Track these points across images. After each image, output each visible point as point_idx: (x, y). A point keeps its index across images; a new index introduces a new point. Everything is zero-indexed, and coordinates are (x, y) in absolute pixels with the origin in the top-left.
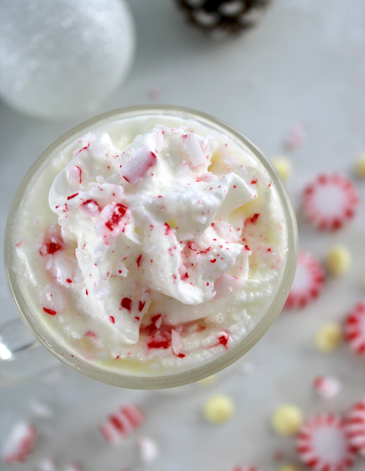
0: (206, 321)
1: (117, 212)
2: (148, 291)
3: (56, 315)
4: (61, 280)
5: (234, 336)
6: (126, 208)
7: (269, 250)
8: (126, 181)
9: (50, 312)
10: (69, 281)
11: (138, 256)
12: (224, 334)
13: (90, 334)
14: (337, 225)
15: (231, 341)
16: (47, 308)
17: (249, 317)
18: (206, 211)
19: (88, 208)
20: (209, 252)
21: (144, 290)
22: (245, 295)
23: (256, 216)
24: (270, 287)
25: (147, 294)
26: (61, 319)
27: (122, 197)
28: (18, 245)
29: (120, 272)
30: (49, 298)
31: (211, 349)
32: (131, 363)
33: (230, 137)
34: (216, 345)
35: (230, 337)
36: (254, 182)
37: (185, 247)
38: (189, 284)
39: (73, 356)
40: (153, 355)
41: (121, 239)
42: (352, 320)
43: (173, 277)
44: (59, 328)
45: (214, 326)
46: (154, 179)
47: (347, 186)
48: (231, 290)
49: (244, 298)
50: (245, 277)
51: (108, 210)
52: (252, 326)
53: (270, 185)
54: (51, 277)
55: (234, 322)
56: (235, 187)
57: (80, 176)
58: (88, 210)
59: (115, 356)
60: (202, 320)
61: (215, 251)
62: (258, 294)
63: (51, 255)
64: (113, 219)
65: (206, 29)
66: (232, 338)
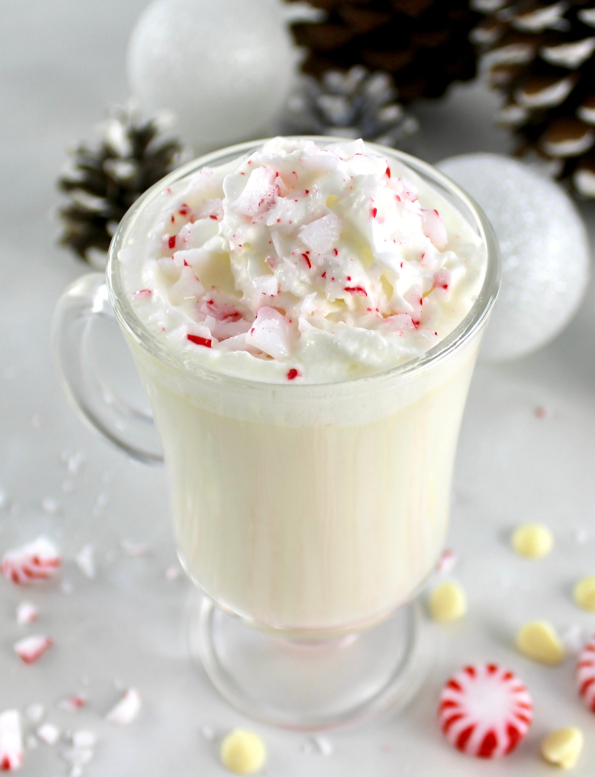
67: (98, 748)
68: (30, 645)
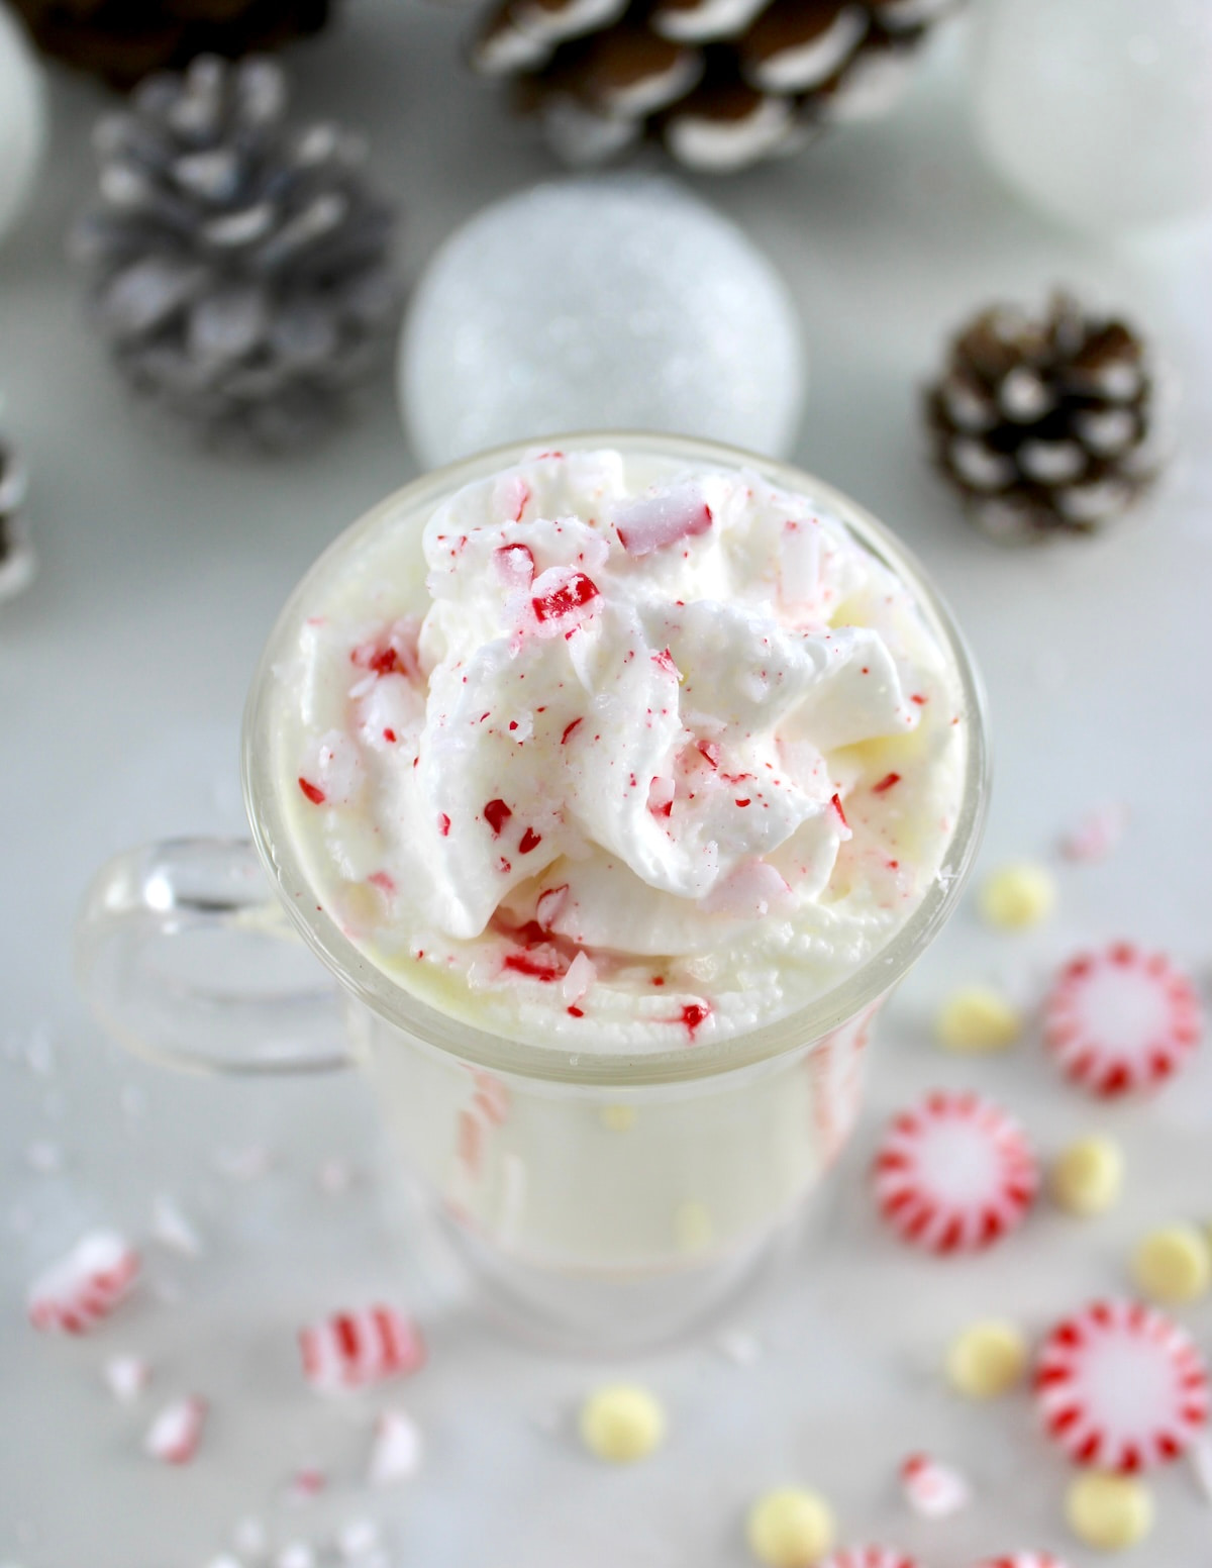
0: (673, 968)
1: (572, 590)
2: (563, 816)
3: (322, 804)
4: (372, 735)
5: (724, 1018)
6: (597, 592)
7: (894, 864)
8: (620, 542)
9: (311, 792)
10: (390, 736)
11: (572, 719)
12: (702, 1004)
13: (381, 879)
14: (1117, 1082)
15: (709, 1025)
16: (310, 781)
17: (779, 993)
18: (773, 673)
19: (508, 560)
20: (742, 784)
21: (553, 804)
22: (792, 933)
23: (893, 779)
24: (859, 944)
25: (556, 820)
26: (331, 819)
27: (595, 572)
28: (313, 622)
29: (513, 726)
30: (324, 761)
31: (653, 1025)
32: (444, 981)
33: (905, 586)
34: (670, 1021)
35: (712, 1016)
36: (918, 700)
37: (690, 745)
38: (665, 831)
39: (319, 908)
40: (507, 984)
41: (552, 653)
42: (1067, 1336)
43: (630, 780)
44: (318, 840)
45: (687, 983)
46: (685, 566)
47: (1179, 995)
48: (764, 908)
49: (786, 940)
50: (808, 896)
51: (554, 576)
52: (778, 1013)
53: (955, 721)
54: (351, 716)
55: (736, 988)
56: (865, 671)
57: (522, 506)
58: (505, 565)
59: (415, 951)
60: (663, 961)
61: (758, 786)
62: (822, 944)
63: (375, 673)
64: (555, 598)
65: (969, 493)
66: (718, 1022)
67: (390, 1540)
68: (169, 1430)
